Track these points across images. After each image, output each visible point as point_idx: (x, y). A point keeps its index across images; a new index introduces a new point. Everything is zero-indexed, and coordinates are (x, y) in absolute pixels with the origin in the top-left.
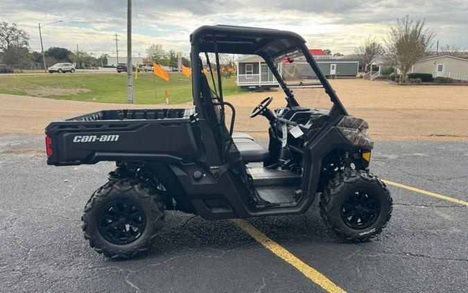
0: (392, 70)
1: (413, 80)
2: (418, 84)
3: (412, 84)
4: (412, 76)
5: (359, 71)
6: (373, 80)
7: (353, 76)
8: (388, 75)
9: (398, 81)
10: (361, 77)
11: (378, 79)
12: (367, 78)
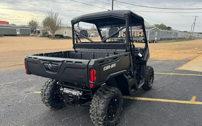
0: (47, 33)
1: (57, 37)
2: (59, 38)
3: (57, 38)
4: (56, 35)
5: (31, 33)
6: (39, 37)
7: (28, 35)
8: (45, 35)
9: (51, 38)
10: (32, 36)
11: (41, 36)
12: (36, 36)
